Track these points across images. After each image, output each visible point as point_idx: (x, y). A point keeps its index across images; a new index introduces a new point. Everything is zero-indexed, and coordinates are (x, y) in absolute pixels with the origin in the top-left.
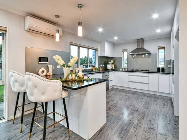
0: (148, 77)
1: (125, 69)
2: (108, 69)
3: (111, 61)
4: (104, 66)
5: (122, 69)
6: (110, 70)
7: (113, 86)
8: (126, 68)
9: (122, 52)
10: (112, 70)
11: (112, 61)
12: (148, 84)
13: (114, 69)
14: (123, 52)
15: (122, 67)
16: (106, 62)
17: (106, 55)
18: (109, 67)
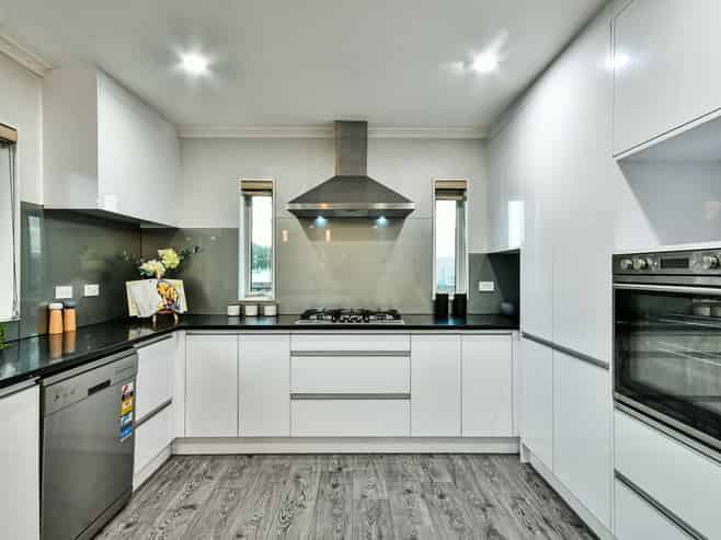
0: (407, 354)
1: (260, 306)
2: (132, 313)
3: (161, 252)
4: (92, 290)
5: (242, 307)
6: (146, 322)
7: (176, 441)
8: (269, 303)
9: (242, 199)
10: (165, 323)
11: (170, 257)
12: (407, 397)
13: (183, 308)
14: (248, 200)
15: (242, 297)
16: (120, 258)
17: (110, 202)
18: (144, 298)
